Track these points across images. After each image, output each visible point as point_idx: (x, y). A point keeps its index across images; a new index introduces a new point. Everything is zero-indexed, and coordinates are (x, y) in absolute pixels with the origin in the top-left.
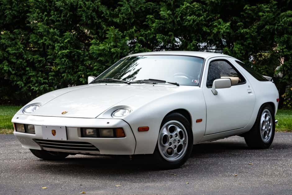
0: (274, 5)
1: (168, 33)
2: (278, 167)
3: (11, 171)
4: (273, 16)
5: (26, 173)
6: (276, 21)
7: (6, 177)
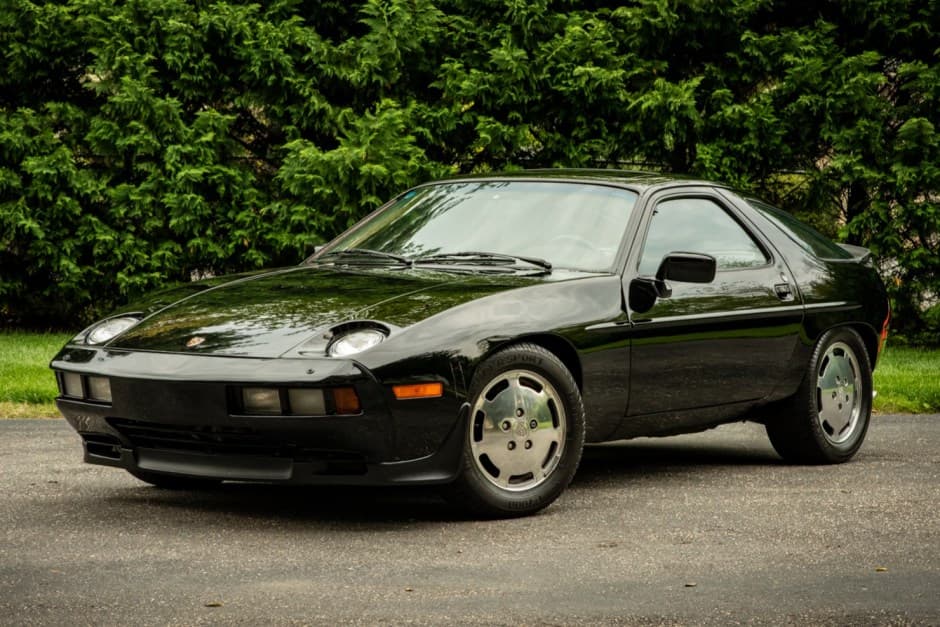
0: (828, 35)
1: (507, 114)
2: (822, 516)
3: (34, 525)
4: (825, 68)
5: (80, 530)
6: (829, 82)
7: (22, 540)
